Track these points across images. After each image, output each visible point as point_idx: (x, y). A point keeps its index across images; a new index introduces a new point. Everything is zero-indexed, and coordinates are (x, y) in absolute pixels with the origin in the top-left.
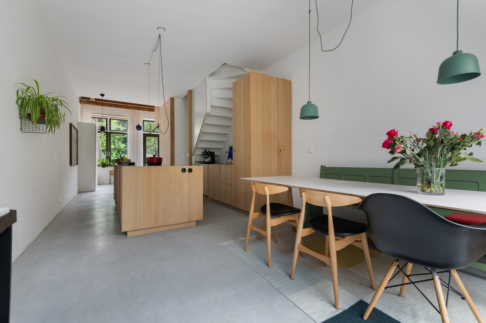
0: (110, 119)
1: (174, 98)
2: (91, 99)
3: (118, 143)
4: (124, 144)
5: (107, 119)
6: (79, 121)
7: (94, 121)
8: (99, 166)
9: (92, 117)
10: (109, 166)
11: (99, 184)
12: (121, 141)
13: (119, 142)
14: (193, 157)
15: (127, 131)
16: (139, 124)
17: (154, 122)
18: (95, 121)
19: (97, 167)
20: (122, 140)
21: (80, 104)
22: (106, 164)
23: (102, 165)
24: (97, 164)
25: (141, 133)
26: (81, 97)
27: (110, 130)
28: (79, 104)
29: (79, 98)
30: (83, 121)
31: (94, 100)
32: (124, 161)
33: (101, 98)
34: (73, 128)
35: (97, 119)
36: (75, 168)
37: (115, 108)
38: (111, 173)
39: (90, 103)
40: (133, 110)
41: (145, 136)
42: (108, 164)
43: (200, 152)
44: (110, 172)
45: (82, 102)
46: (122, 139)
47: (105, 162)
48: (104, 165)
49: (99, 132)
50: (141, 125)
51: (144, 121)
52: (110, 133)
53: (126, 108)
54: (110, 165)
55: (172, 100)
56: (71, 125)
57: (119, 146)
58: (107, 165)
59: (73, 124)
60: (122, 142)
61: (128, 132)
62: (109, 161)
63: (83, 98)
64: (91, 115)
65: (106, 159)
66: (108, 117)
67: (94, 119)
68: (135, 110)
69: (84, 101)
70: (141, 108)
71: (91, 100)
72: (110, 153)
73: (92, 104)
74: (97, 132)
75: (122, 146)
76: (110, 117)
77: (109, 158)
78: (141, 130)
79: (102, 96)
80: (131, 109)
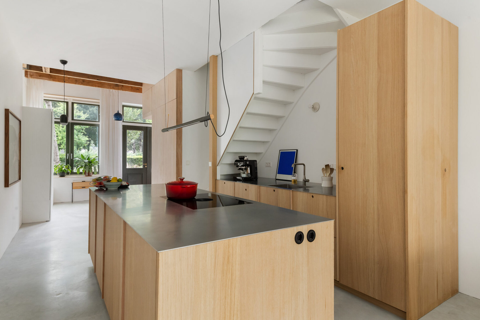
0: (73, 103)
1: (182, 70)
2: (44, 70)
3: (77, 135)
4: (86, 136)
5: (67, 103)
6: (23, 106)
7: (46, 105)
8: (55, 174)
9: (44, 100)
10: (71, 174)
11: (55, 204)
12: (81, 133)
13: (80, 134)
14: (218, 168)
15: (99, 121)
16: (118, 111)
17: (141, 108)
18: (49, 106)
19: (53, 177)
20: (83, 131)
21: (25, 77)
22: (66, 172)
23: (59, 174)
24: (53, 171)
25: (120, 124)
26: (28, 65)
27: (72, 120)
28: (24, 79)
29: (24, 68)
30: (31, 106)
31: (48, 72)
32: (111, 184)
33: (61, 67)
34: (10, 116)
35: (51, 102)
36: (16, 188)
37: (82, 86)
38: (73, 186)
39: (41, 77)
40: (108, 90)
41: (125, 128)
42: (69, 171)
43: (230, 160)
44: (72, 184)
45: (29, 76)
46: (83, 129)
47: (65, 169)
48: (62, 174)
49: (56, 122)
50: (121, 112)
51: (123, 106)
52: (73, 124)
53: (99, 87)
54: (73, 173)
55: (179, 72)
56: (7, 112)
57: (80, 140)
58: (68, 173)
59: (11, 110)
60: (83, 134)
61: (100, 123)
62: (70, 167)
63: (30, 67)
64: (43, 96)
65: (67, 164)
66: (70, 100)
67: (47, 103)
68: (111, 90)
69: (32, 74)
70: (120, 87)
71: (44, 72)
72: (72, 154)
73: (45, 78)
74: (53, 122)
75: (83, 139)
76: (73, 100)
77: (70, 162)
78: (120, 119)
79: (63, 65)
80: (105, 88)
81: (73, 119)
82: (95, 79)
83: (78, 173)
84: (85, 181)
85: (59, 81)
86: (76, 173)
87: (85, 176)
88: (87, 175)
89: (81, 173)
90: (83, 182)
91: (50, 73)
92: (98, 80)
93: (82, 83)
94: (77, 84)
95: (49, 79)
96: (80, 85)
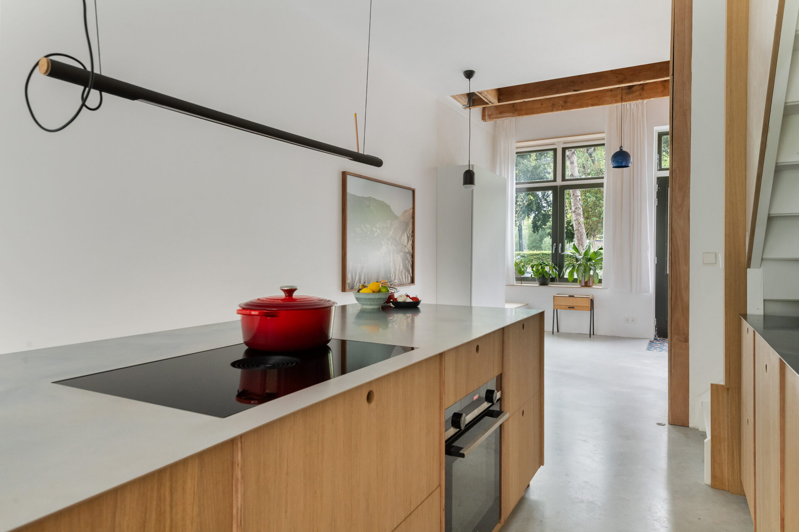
0: (563, 148)
5: (556, 151)
7: (525, 162)
9: (517, 153)
10: (558, 281)
14: (755, 277)
16: (621, 146)
21: (482, 121)
22: (549, 278)
23: (539, 280)
27: (562, 181)
31: (495, 101)
37: (563, 112)
38: (555, 304)
40: (620, 106)
42: (556, 277)
47: (548, 272)
48: (544, 281)
51: (660, 135)
52: (563, 189)
53: (593, 105)
54: (562, 279)
56: (344, 176)
58: (553, 280)
61: (605, 181)
64: (514, 147)
65: (552, 264)
68: (627, 104)
69: (490, 113)
71: (490, 103)
72: (560, 245)
76: (564, 143)
77: (558, 259)
78: (623, 165)
79: (468, 80)
80: (606, 104)
81: (564, 179)
82: (569, 91)
83: (571, 279)
84: (573, 296)
85: (527, 114)
86: (566, 280)
87: (579, 286)
88: (583, 285)
89: (575, 281)
90: (570, 296)
91: (499, 102)
92: (575, 91)
93: (562, 106)
94: (555, 111)
95: (511, 114)
96: (560, 110)
